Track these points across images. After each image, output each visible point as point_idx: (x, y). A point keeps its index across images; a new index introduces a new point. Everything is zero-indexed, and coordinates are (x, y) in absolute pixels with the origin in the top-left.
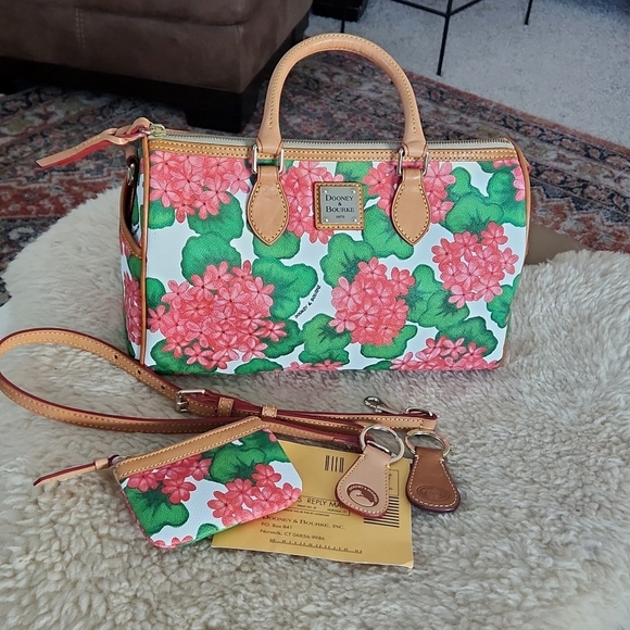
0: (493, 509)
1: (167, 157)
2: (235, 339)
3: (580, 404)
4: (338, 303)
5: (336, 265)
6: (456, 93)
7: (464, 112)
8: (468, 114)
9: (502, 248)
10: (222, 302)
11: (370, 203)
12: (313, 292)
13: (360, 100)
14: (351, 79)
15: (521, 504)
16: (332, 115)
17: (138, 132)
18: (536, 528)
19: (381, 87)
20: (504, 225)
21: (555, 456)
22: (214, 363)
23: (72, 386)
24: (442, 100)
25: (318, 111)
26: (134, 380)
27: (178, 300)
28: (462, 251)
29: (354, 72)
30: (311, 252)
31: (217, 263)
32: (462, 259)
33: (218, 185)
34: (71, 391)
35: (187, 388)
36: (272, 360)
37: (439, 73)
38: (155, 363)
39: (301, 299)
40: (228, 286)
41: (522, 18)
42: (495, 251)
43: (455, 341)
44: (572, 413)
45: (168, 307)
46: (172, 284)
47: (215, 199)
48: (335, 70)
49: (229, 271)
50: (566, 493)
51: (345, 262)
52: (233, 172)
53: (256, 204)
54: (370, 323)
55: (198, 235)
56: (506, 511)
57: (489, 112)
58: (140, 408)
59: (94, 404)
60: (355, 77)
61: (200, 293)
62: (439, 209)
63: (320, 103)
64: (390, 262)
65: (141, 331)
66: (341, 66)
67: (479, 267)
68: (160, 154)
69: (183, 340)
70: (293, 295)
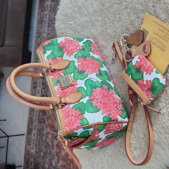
0: (129, 17)
1: (67, 127)
2: (111, 97)
3: (96, 18)
4: (92, 73)
5: (82, 76)
6: (28, 127)
7: (33, 122)
8: (33, 121)
9: (64, 42)
10: (102, 100)
11: (63, 75)
12: (91, 79)
13: (36, 151)
14: (31, 157)
15: (125, 12)
16: (43, 156)
17: (62, 138)
18: (130, 5)
19: (31, 147)
20: (58, 43)
21: (111, 14)
22: (120, 103)
23: (143, 138)
24: (31, 129)
25: (42, 161)
26: (134, 123)
27: (106, 112)
28: (68, 50)
29: (29, 157)
30: (81, 83)
31: (92, 104)
32: (70, 49)
33: (70, 113)
34: (144, 137)
35: (131, 104)
36: (113, 88)
37: (24, 135)
38: (127, 118)
39: (94, 81)
40: (97, 99)
41: (5, 122)
42: (65, 42)
43: (91, 49)
44: (99, 18)
45: (109, 115)
46: (102, 114)
47: (74, 112)
48: (30, 163)
49: (93, 100)
50: (118, 4)
51: (80, 74)
52: (65, 110)
53: (73, 101)
54: (94, 66)
55: (86, 111)
56: (129, 13)
57: (31, 116)
58: (141, 115)
59: (145, 128)
60: (30, 156)
61: (102, 106)
62: (59, 59)
63: (40, 162)
64: (76, 64)
65: (119, 123)
66: (28, 162)
67: (70, 45)
68: (66, 129)
69: (117, 110)
70: (94, 84)
